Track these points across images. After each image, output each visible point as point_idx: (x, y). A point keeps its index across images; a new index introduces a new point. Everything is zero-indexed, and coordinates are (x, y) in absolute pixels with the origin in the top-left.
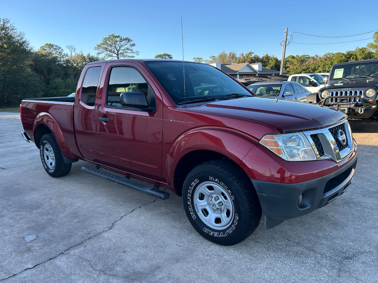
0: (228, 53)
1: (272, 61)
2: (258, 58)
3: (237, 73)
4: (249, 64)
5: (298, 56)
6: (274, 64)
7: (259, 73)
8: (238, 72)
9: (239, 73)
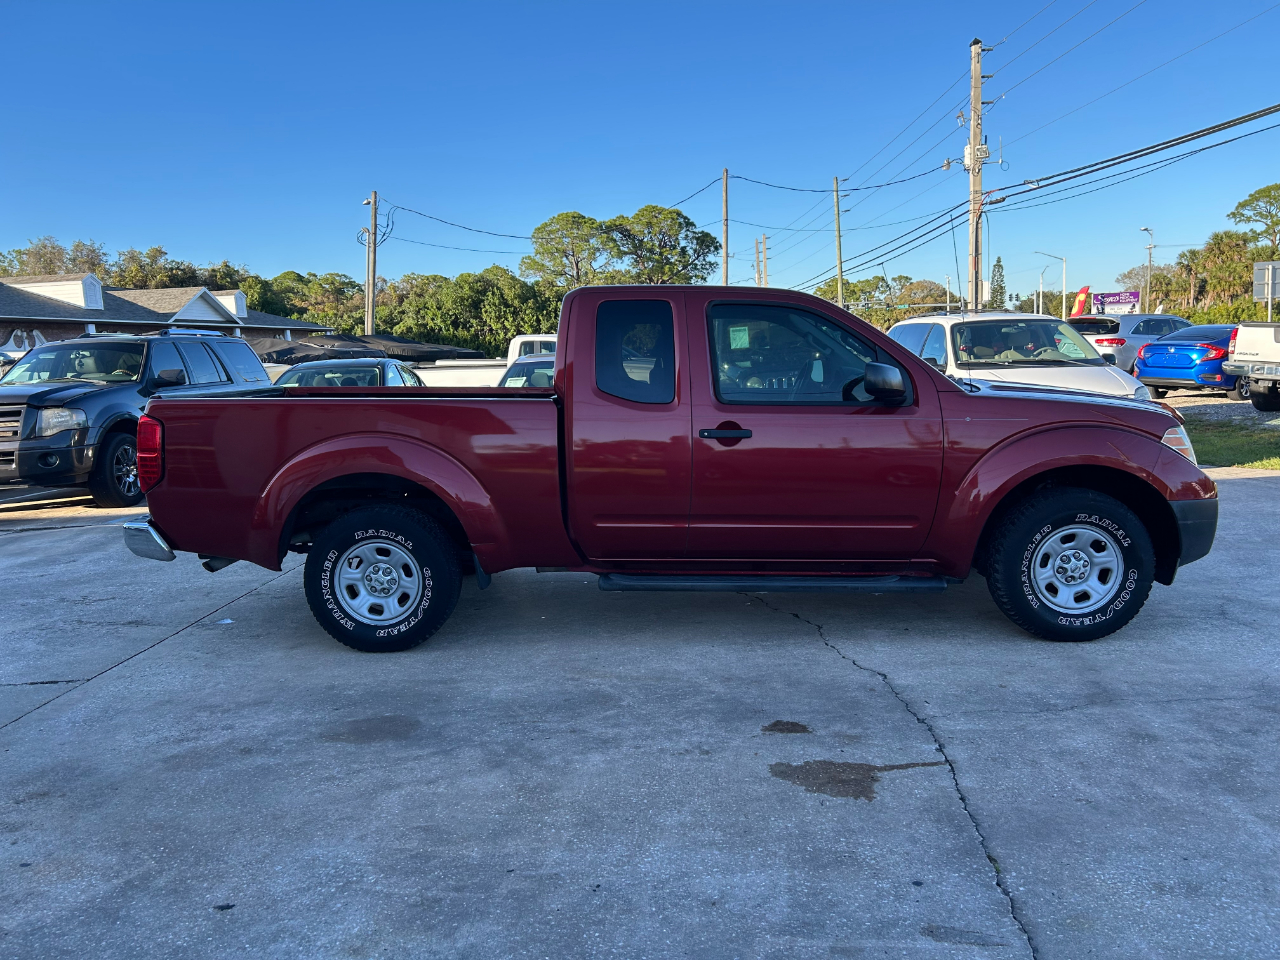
0: (68, 246)
1: (250, 287)
2: (194, 272)
3: (170, 322)
4: (208, 291)
5: (315, 276)
6: (256, 296)
7: (242, 324)
8: (173, 319)
9: (176, 321)
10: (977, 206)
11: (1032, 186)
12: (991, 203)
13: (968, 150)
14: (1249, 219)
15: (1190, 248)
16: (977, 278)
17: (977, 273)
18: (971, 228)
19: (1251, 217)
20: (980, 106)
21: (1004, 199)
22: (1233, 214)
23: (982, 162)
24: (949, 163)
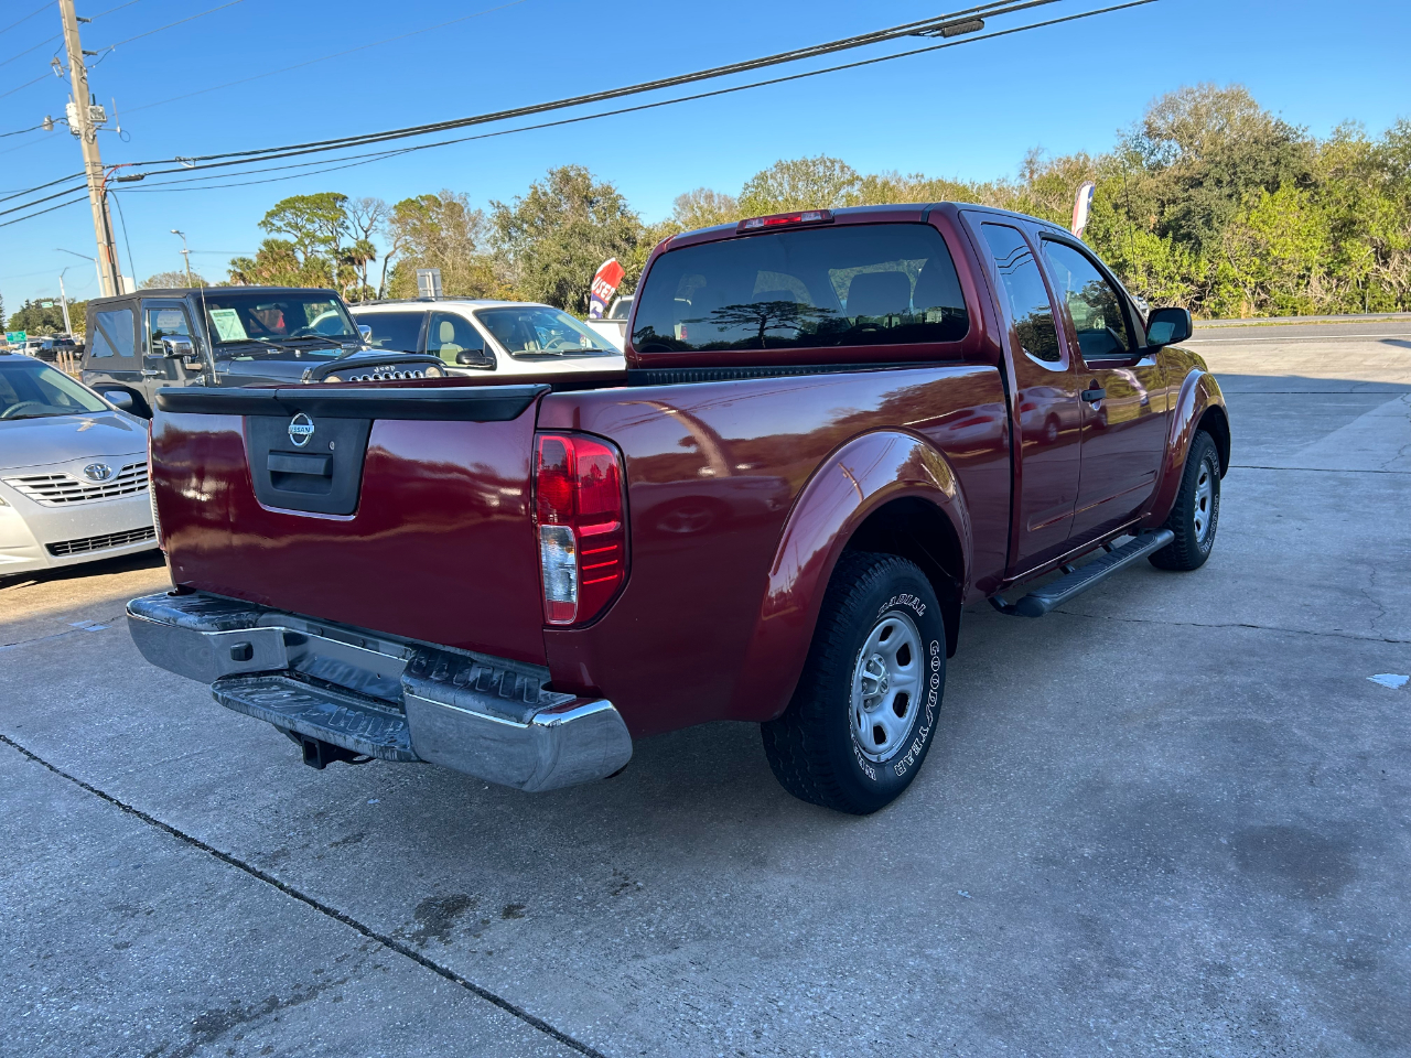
10: (99, 183)
11: (185, 165)
12: (121, 180)
13: (72, 110)
14: (279, 230)
15: (240, 256)
16: (114, 273)
17: (114, 266)
18: (96, 210)
19: (281, 227)
20: (80, 55)
21: (142, 177)
22: (263, 222)
23: (98, 126)
24: (51, 122)
